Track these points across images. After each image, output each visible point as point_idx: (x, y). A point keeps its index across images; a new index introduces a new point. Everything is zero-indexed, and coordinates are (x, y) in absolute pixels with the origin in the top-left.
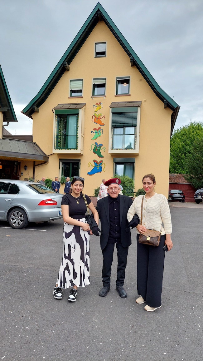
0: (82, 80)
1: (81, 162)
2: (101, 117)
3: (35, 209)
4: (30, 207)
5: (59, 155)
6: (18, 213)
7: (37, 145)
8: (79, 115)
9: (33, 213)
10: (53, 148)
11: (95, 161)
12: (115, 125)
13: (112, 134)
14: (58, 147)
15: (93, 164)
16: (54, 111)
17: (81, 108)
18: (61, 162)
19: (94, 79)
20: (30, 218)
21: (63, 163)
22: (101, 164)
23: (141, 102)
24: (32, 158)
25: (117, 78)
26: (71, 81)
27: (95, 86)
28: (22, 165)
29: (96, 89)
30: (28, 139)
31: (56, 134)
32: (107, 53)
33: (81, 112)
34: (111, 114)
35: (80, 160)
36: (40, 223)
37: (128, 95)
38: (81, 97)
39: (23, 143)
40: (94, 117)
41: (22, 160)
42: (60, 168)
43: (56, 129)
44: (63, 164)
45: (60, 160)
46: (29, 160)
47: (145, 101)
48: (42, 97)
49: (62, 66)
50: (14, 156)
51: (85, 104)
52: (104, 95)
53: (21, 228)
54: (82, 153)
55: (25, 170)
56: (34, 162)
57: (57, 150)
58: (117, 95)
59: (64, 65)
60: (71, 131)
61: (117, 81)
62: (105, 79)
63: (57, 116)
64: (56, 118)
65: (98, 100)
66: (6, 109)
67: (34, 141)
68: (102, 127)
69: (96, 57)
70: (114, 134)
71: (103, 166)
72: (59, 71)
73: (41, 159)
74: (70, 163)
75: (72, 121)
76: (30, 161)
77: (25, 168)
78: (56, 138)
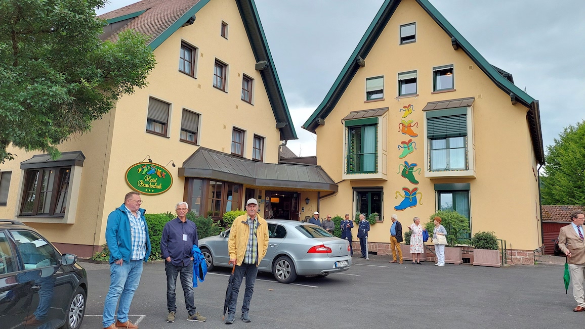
0: (382, 77)
1: (384, 191)
2: (412, 125)
3: (304, 257)
4: (298, 256)
5: (352, 181)
6: (284, 263)
7: (322, 169)
8: (378, 125)
9: (301, 263)
10: (343, 172)
11: (405, 189)
12: (433, 136)
13: (429, 148)
14: (350, 171)
15: (403, 193)
16: (344, 122)
17: (381, 115)
18: (355, 192)
19: (399, 74)
20: (299, 269)
21: (358, 193)
22: (415, 193)
23: (473, 98)
24: (314, 188)
25: (434, 68)
26: (367, 79)
27: (401, 82)
28: (303, 197)
29: (404, 86)
30: (310, 162)
31: (346, 154)
32: (416, 37)
33: (381, 120)
34: (425, 121)
35: (382, 188)
36: (311, 276)
37: (452, 90)
38: (382, 99)
39: (304, 167)
40: (401, 125)
41: (303, 190)
42: (353, 201)
43: (347, 146)
44: (358, 195)
45: (354, 189)
46: (310, 190)
47: (480, 96)
48: (328, 105)
49: (355, 63)
50: (291, 186)
51: (387, 109)
52: (415, 94)
53: (288, 282)
54: (384, 178)
55: (307, 204)
56: (319, 193)
57: (348, 175)
58: (435, 92)
59: (357, 61)
60: (368, 147)
61: (434, 72)
62: (415, 71)
63: (347, 129)
64: (347, 132)
65: (406, 101)
66: (283, 125)
67: (318, 164)
68: (414, 139)
69: (401, 43)
70: (431, 149)
71: (418, 197)
72: (350, 69)
73: (327, 189)
74: (367, 192)
75: (368, 134)
76: (313, 192)
77: (307, 200)
78: (346, 159)
